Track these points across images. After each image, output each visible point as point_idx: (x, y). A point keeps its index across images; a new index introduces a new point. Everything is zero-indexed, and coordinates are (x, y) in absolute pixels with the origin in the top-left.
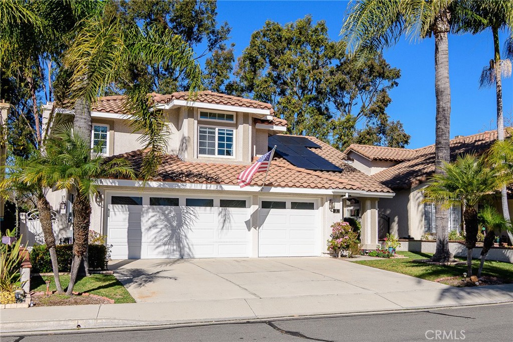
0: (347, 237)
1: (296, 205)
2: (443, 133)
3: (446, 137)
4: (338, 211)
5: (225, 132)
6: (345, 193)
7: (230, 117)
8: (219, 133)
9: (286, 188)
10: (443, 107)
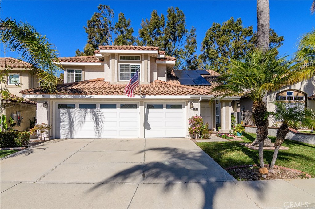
0: (199, 126)
1: (169, 106)
2: (262, 44)
3: (264, 47)
4: (197, 109)
5: (135, 67)
6: (200, 97)
7: (138, 58)
8: (131, 68)
9: (157, 96)
10: (261, 24)
